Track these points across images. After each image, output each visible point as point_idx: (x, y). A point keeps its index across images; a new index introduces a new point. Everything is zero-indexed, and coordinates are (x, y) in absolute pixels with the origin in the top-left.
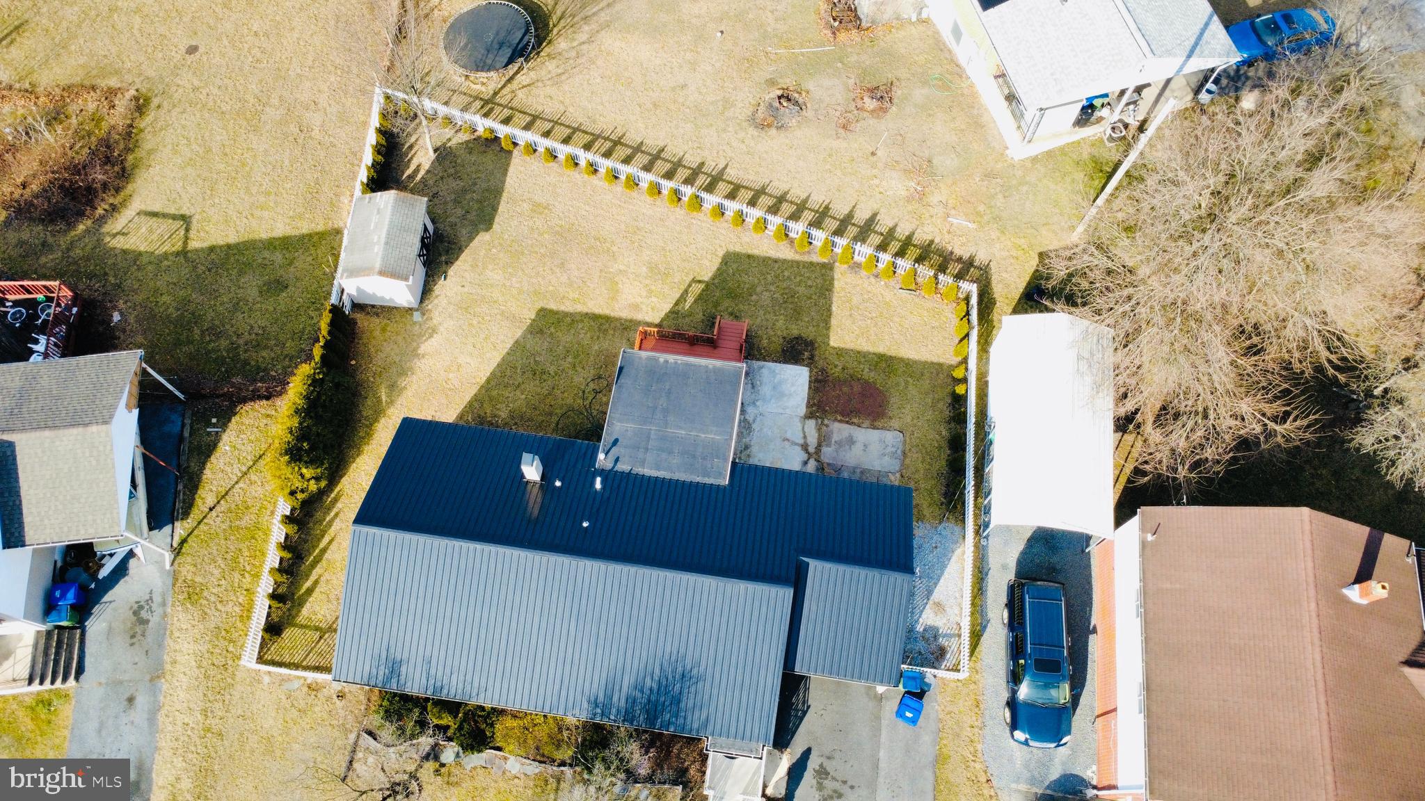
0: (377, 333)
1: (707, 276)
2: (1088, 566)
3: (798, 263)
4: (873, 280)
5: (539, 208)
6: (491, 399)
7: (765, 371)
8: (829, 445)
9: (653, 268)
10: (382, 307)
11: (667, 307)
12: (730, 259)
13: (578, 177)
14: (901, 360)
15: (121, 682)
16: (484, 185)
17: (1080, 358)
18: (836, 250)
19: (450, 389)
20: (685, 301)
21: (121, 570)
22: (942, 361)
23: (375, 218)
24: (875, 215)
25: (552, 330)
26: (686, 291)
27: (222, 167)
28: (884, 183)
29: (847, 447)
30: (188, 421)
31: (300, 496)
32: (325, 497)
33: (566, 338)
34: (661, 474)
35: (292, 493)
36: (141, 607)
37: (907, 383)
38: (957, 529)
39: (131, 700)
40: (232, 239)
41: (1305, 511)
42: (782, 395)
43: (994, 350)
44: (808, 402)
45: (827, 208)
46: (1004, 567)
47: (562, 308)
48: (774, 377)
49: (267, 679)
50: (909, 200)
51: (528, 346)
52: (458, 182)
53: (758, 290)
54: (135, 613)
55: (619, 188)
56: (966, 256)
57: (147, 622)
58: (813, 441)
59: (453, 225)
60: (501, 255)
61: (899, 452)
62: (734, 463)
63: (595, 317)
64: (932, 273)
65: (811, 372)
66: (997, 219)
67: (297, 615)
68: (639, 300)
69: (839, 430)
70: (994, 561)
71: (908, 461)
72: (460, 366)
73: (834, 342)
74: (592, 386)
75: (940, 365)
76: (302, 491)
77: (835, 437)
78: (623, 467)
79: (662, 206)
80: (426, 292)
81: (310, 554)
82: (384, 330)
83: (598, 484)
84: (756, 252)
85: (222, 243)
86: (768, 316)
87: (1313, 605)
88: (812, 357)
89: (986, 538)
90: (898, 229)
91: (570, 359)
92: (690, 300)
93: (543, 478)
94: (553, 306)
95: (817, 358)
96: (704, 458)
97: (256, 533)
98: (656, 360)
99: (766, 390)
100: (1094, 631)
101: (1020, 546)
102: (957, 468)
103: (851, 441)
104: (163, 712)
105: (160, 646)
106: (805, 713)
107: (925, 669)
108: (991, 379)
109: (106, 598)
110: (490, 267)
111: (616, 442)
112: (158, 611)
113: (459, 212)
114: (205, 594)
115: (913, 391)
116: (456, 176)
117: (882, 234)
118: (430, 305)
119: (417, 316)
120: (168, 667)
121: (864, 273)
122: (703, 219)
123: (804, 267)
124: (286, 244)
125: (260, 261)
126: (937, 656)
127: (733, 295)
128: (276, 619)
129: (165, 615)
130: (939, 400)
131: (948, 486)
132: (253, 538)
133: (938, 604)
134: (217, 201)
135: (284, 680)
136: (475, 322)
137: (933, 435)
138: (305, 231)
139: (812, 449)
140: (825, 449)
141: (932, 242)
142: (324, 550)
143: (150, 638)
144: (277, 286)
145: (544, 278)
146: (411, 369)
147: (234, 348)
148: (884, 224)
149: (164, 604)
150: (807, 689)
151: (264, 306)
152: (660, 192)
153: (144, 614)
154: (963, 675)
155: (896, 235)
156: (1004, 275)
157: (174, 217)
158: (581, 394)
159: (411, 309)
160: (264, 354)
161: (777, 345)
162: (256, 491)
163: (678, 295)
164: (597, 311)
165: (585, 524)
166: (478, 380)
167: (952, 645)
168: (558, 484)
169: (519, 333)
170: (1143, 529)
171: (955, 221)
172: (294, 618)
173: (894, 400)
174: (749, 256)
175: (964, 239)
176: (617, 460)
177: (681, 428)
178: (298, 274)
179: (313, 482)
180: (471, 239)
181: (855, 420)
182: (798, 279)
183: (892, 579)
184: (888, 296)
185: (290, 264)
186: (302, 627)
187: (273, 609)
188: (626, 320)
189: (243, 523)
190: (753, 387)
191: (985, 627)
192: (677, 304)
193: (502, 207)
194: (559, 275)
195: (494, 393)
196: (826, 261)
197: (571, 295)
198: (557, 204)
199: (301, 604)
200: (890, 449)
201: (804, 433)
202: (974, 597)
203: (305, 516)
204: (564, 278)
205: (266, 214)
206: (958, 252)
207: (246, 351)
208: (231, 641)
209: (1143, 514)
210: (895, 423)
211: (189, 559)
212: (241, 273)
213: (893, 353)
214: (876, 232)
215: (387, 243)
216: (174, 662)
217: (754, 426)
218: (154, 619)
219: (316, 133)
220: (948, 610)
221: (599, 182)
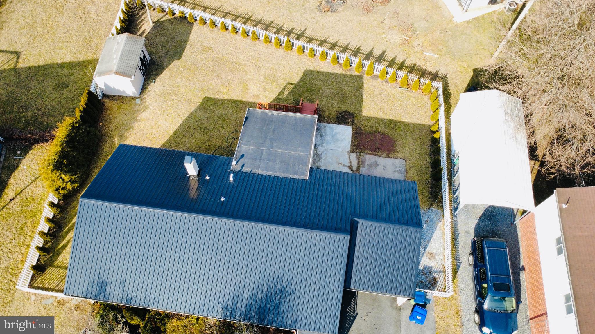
0: (115, 109)
1: (295, 81)
2: (516, 232)
3: (344, 75)
4: (384, 83)
5: (206, 49)
6: (176, 143)
7: (327, 129)
8: (364, 166)
9: (266, 77)
10: (119, 96)
11: (274, 96)
12: (307, 73)
13: (228, 35)
14: (402, 122)
16: (178, 39)
17: (506, 113)
18: (364, 69)
19: (153, 138)
20: (284, 93)
22: (424, 123)
23: (116, 47)
24: (384, 52)
25: (211, 108)
26: (284, 89)
27: (41, 30)
28: (389, 36)
29: (374, 167)
30: (4, 153)
32: (78, 194)
33: (219, 112)
34: (269, 173)
35: (57, 190)
37: (406, 134)
38: (439, 211)
40: (42, 63)
42: (337, 140)
43: (452, 117)
44: (352, 144)
45: (359, 49)
46: (468, 232)
47: (217, 97)
48: (333, 131)
49: (33, 297)
50: (402, 44)
51: (198, 115)
52: (165, 37)
53: (323, 88)
55: (249, 40)
56: (434, 71)
58: (355, 164)
59: (160, 57)
60: (185, 71)
61: (403, 170)
62: (312, 169)
63: (235, 101)
64: (417, 78)
65: (353, 129)
66: (450, 52)
67: (55, 260)
68: (259, 93)
69: (369, 158)
70: (461, 229)
71: (408, 175)
72: (159, 126)
73: (365, 113)
74: (232, 135)
75: (424, 125)
76: (63, 189)
77: (367, 162)
78: (246, 169)
79: (272, 48)
80: (144, 89)
81: (67, 226)
82: (119, 108)
83: (231, 179)
84: (321, 70)
85: (36, 65)
86: (328, 101)
88: (353, 121)
89: (456, 216)
90: (397, 59)
91: (220, 122)
92: (286, 93)
93: (198, 175)
94: (212, 96)
95: (355, 122)
96: (294, 165)
97: (35, 214)
98: (267, 114)
99: (328, 138)
100: (523, 268)
101: (476, 221)
102: (436, 178)
103: (376, 164)
106: (355, 317)
107: (426, 291)
108: (452, 131)
110: (179, 77)
111: (243, 156)
113: (164, 51)
115: (409, 138)
116: (164, 35)
117: (388, 61)
118: (145, 95)
119: (138, 101)
121: (380, 80)
122: (294, 54)
123: (347, 77)
124: (70, 65)
125: (55, 73)
126: (433, 283)
127: (310, 91)
128: (43, 263)
130: (424, 143)
131: (432, 188)
132: (35, 216)
133: (431, 254)
134: (36, 45)
135: (44, 298)
136: (169, 104)
137: (422, 161)
138: (81, 60)
139: (354, 169)
140: (361, 169)
141: (415, 65)
144: (64, 85)
145: (208, 82)
146: (132, 127)
147: (35, 116)
148: (389, 56)
150: (356, 304)
151: (54, 95)
152: (270, 42)
154: (448, 295)
155: (396, 62)
156: (455, 81)
157: (12, 53)
158: (226, 140)
159: (135, 97)
160: (52, 119)
161: (334, 114)
162: (40, 191)
163: (280, 91)
164: (236, 98)
165: (223, 199)
166: (169, 133)
167: (440, 277)
168: (208, 178)
169: (193, 109)
170: (559, 201)
171: (427, 54)
172: (54, 262)
173: (399, 143)
174: (318, 72)
175: (432, 63)
176: (243, 166)
177: (280, 148)
178: (75, 80)
179: (69, 183)
180: (170, 63)
181: (378, 153)
182: (344, 83)
183: (409, 231)
184: (393, 91)
185: (72, 74)
186: (58, 267)
187: (42, 256)
188: (251, 103)
189: (29, 208)
190: (321, 136)
191: (459, 267)
192: (279, 95)
193: (187, 49)
194: (216, 80)
195: (178, 139)
196: (359, 74)
197: (222, 90)
198: (216, 47)
199: (58, 254)
200: (398, 168)
201: (350, 160)
202: (452, 250)
203: (66, 204)
204: (219, 82)
205: (61, 51)
206: (429, 69)
207: (42, 117)
208: (14, 275)
209: (558, 193)
210: (401, 155)
212: (44, 79)
213: (397, 119)
214: (385, 60)
215: (121, 58)
217: (322, 156)
219: (92, 15)
220: (437, 257)
221: (239, 37)
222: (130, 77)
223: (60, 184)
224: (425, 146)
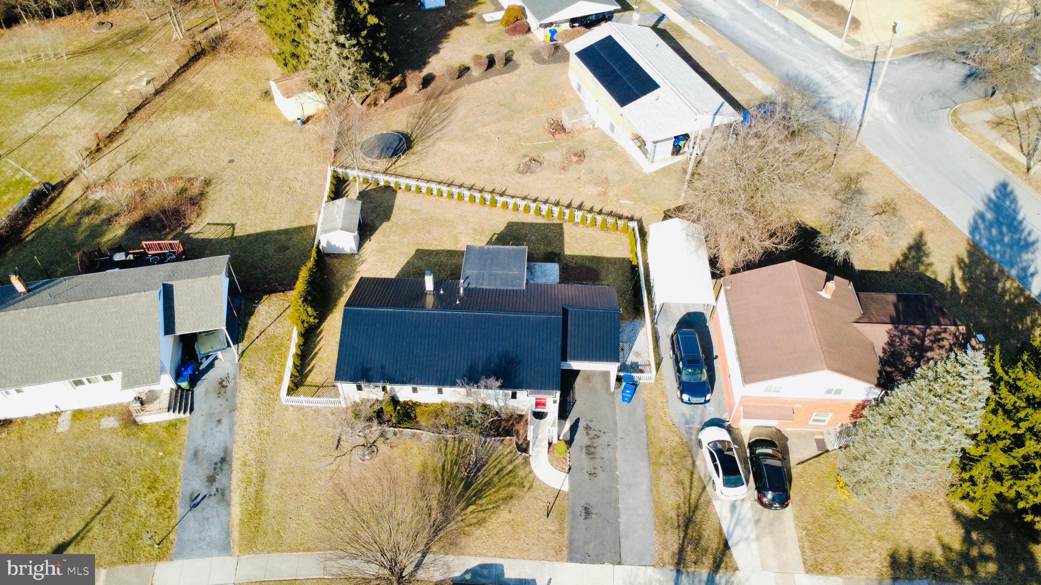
0: (336, 265)
2: (709, 333)
3: (548, 224)
4: (586, 228)
5: (413, 211)
7: (537, 267)
9: (475, 230)
10: (339, 254)
12: (511, 225)
13: (433, 198)
14: (604, 258)
15: (214, 414)
16: (385, 205)
17: (687, 235)
18: (565, 217)
20: (491, 242)
21: (211, 366)
23: (336, 209)
24: (583, 203)
26: (492, 238)
27: (251, 204)
28: (586, 189)
30: (243, 302)
31: (306, 325)
32: (317, 329)
33: (434, 260)
34: (492, 287)
35: (302, 323)
36: (224, 381)
37: (608, 266)
38: (642, 321)
39: (219, 421)
40: (259, 230)
41: (794, 261)
42: (547, 274)
43: (649, 249)
44: (560, 277)
45: (559, 201)
47: (431, 248)
48: (543, 268)
49: (291, 409)
50: (599, 195)
51: (414, 263)
53: (529, 235)
54: (220, 383)
55: (455, 200)
56: (629, 215)
57: (226, 386)
59: (372, 221)
62: (527, 284)
63: (448, 251)
64: (614, 222)
65: (559, 265)
66: (643, 198)
67: (306, 380)
68: (469, 243)
73: (567, 252)
75: (624, 258)
76: (307, 323)
78: (473, 286)
79: (476, 207)
80: (360, 246)
82: (340, 263)
83: (462, 291)
84: (526, 221)
85: (253, 233)
86: (535, 245)
87: (803, 295)
88: (559, 259)
90: (595, 207)
91: (437, 268)
93: (435, 290)
94: (424, 248)
95: (561, 260)
96: (512, 281)
97: (281, 348)
99: (538, 273)
100: (717, 357)
102: (637, 294)
104: (237, 425)
105: (234, 396)
106: (574, 403)
108: (649, 261)
109: (203, 378)
110: (392, 234)
111: (467, 277)
112: (232, 382)
113: (374, 215)
114: (257, 373)
115: (611, 269)
116: (371, 202)
117: (587, 209)
118: (362, 251)
119: (357, 257)
120: (239, 405)
121: (581, 225)
122: (498, 209)
123: (550, 225)
124: (286, 232)
125: (274, 239)
126: (638, 370)
127: (517, 238)
129: (236, 384)
130: (624, 272)
131: (635, 305)
133: (636, 353)
134: (249, 217)
135: (300, 409)
136: (387, 257)
137: (624, 286)
138: (296, 227)
141: (612, 211)
142: (316, 353)
143: (228, 393)
144: (284, 248)
145: (420, 237)
147: (264, 273)
148: (587, 206)
149: (235, 378)
150: (574, 393)
151: (278, 256)
152: (475, 200)
153: (224, 383)
155: (594, 209)
156: (650, 222)
157: (228, 225)
159: (353, 254)
160: (280, 274)
161: (543, 256)
162: (280, 331)
163: (489, 240)
164: (449, 249)
165: (457, 302)
167: (645, 367)
168: (442, 292)
169: (409, 258)
170: (725, 285)
171: (622, 202)
172: (303, 382)
173: (603, 274)
174: (523, 223)
175: (628, 209)
176: (469, 284)
177: (499, 271)
178: (294, 243)
179: (312, 318)
180: (381, 224)
181: (584, 283)
182: (548, 230)
183: (609, 314)
184: (594, 233)
185: (290, 240)
186: (308, 386)
189: (274, 344)
190: (531, 273)
191: (662, 361)
193: (395, 212)
194: (428, 236)
196: (560, 222)
197: (435, 243)
198: (423, 209)
199: (307, 377)
202: (654, 349)
203: (309, 336)
204: (431, 237)
205: (275, 221)
206: (625, 213)
207: (270, 274)
208: (271, 393)
209: (724, 280)
210: (605, 282)
211: (247, 359)
212: (265, 244)
213: (600, 255)
214: (584, 209)
215: (343, 218)
216: (242, 403)
218: (230, 386)
219: (298, 190)
220: (643, 355)
221: (444, 200)
222: (354, 232)
223: (304, 317)
224: (627, 273)
